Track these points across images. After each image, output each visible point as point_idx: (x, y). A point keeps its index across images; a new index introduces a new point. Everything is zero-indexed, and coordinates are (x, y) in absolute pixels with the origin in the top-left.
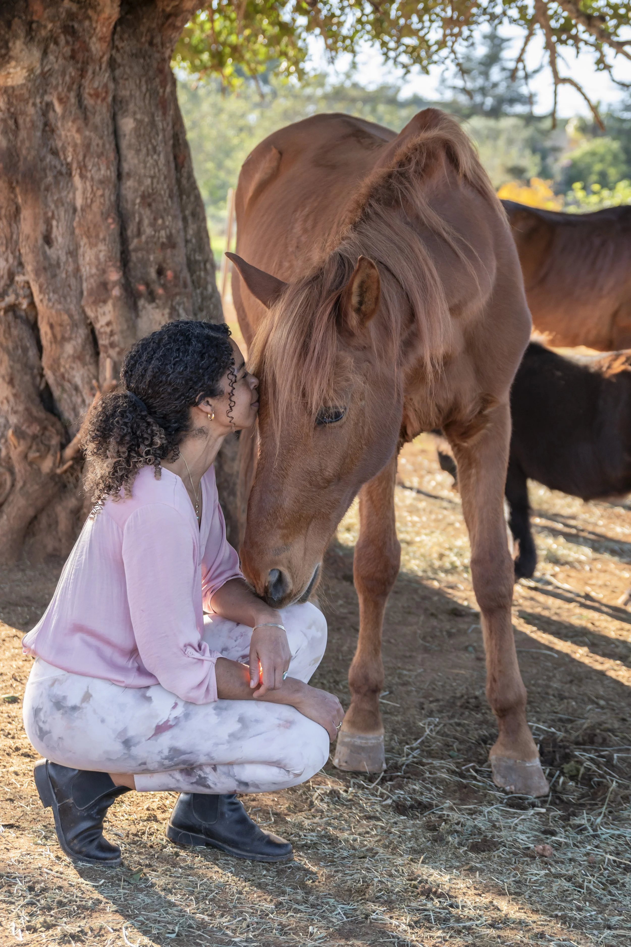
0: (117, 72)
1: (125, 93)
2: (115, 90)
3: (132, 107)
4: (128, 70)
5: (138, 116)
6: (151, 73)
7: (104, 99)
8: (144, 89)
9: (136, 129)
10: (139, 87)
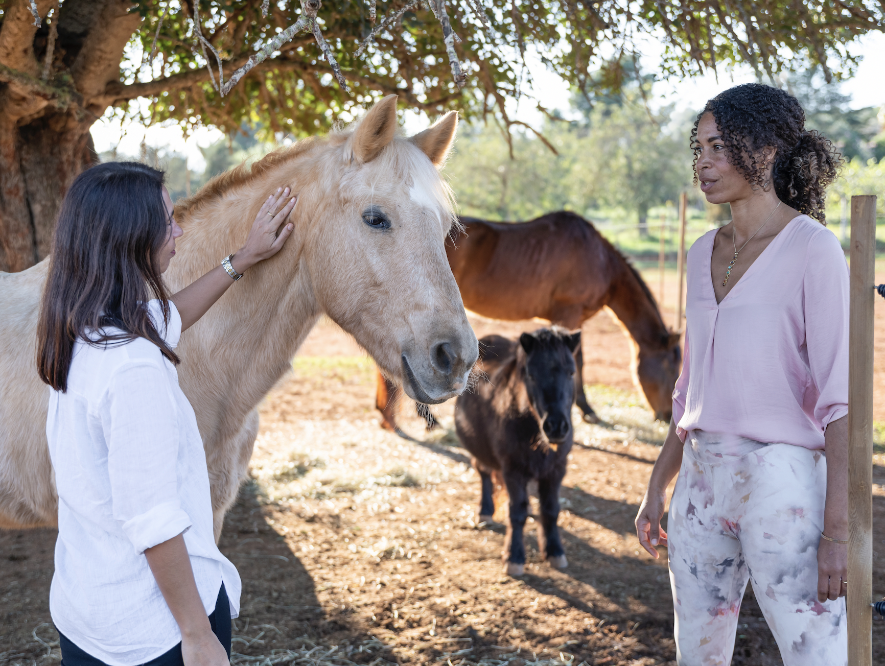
0: (27, 176)
1: (32, 188)
2: (26, 187)
3: (38, 197)
4: (34, 173)
5: (43, 202)
6: (52, 173)
7: (16, 195)
8: (45, 183)
9: (42, 211)
10: (41, 183)
